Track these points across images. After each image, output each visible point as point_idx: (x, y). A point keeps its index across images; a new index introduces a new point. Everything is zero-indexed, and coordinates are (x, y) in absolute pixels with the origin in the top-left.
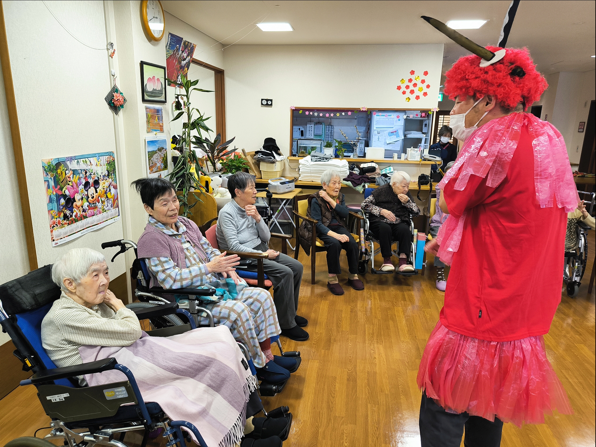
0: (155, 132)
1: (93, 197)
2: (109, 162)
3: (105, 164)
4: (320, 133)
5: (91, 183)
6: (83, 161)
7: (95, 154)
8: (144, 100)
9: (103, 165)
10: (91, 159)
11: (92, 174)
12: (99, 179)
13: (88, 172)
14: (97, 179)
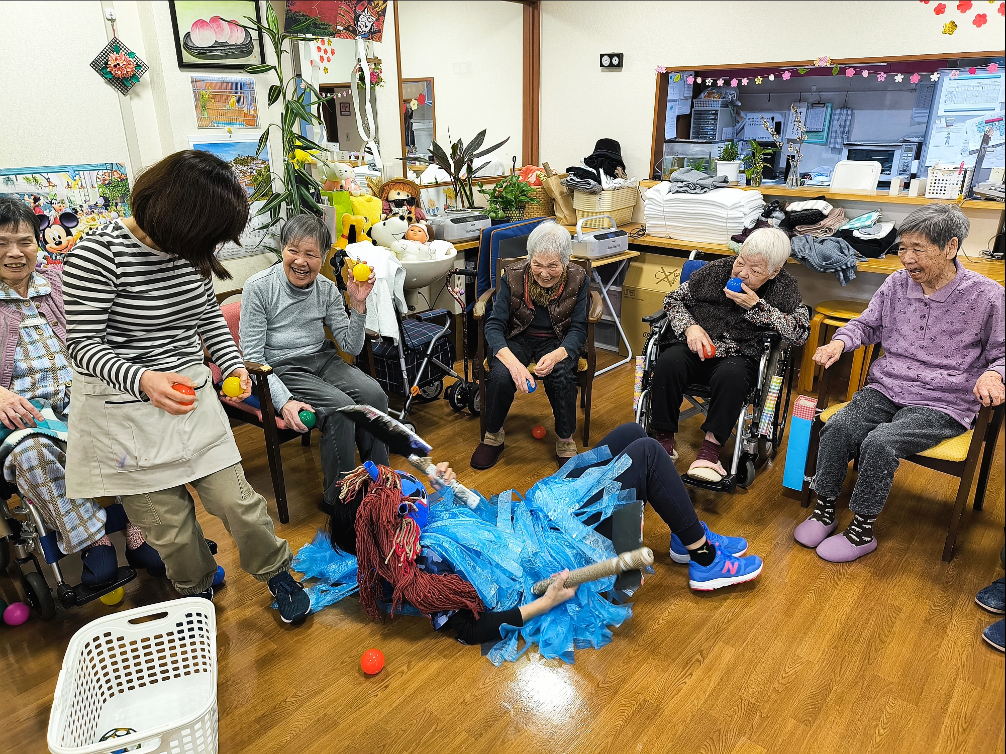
0: (227, 128)
1: (60, 243)
2: (107, 182)
3: (95, 185)
4: (818, 126)
5: (52, 219)
6: (27, 179)
7: (65, 167)
8: (182, 65)
9: (89, 186)
10: (52, 177)
11: (53, 201)
12: (76, 212)
13: (42, 198)
14: (69, 211)
